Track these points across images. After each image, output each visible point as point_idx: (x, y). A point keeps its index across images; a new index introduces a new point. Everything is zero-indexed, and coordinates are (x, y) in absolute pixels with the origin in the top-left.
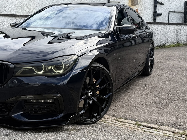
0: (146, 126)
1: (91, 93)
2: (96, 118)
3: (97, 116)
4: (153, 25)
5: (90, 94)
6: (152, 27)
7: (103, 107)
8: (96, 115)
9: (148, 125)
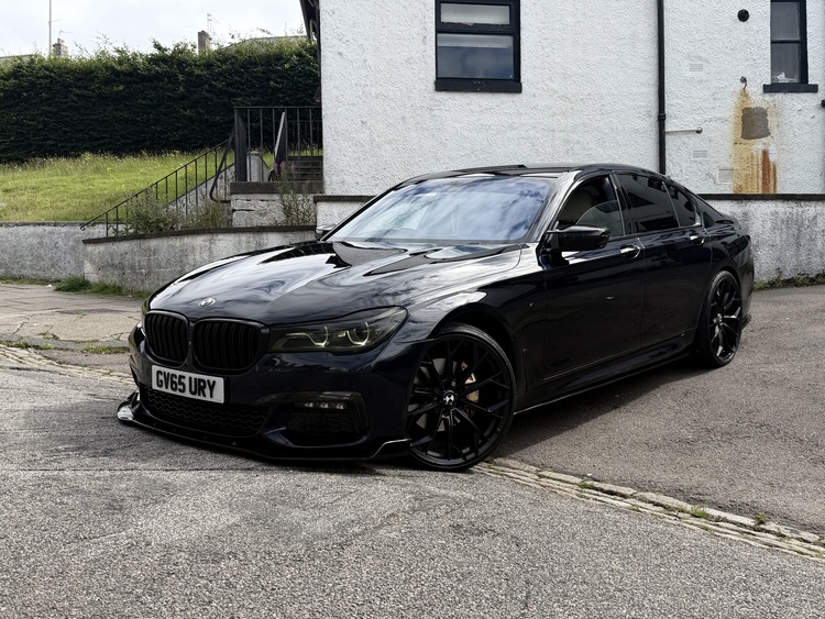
0: (602, 490)
1: (452, 398)
2: (465, 459)
3: (468, 453)
4: (802, 203)
5: (447, 399)
6: (800, 209)
7: (486, 434)
8: (464, 451)
9: (607, 487)
